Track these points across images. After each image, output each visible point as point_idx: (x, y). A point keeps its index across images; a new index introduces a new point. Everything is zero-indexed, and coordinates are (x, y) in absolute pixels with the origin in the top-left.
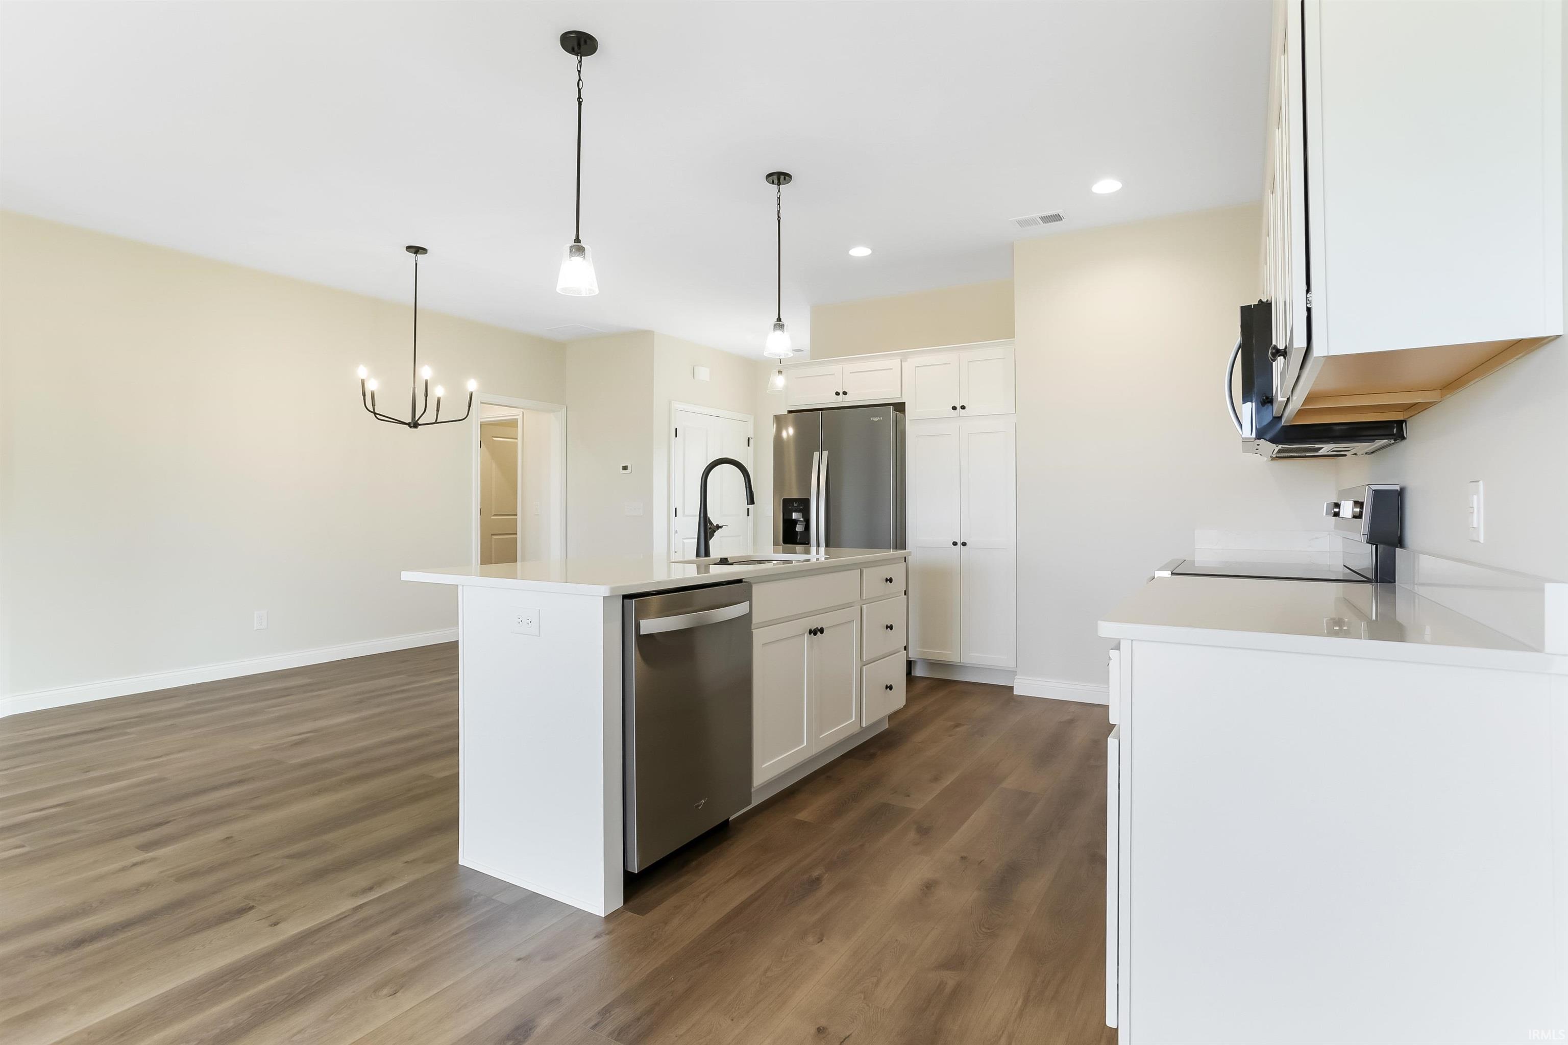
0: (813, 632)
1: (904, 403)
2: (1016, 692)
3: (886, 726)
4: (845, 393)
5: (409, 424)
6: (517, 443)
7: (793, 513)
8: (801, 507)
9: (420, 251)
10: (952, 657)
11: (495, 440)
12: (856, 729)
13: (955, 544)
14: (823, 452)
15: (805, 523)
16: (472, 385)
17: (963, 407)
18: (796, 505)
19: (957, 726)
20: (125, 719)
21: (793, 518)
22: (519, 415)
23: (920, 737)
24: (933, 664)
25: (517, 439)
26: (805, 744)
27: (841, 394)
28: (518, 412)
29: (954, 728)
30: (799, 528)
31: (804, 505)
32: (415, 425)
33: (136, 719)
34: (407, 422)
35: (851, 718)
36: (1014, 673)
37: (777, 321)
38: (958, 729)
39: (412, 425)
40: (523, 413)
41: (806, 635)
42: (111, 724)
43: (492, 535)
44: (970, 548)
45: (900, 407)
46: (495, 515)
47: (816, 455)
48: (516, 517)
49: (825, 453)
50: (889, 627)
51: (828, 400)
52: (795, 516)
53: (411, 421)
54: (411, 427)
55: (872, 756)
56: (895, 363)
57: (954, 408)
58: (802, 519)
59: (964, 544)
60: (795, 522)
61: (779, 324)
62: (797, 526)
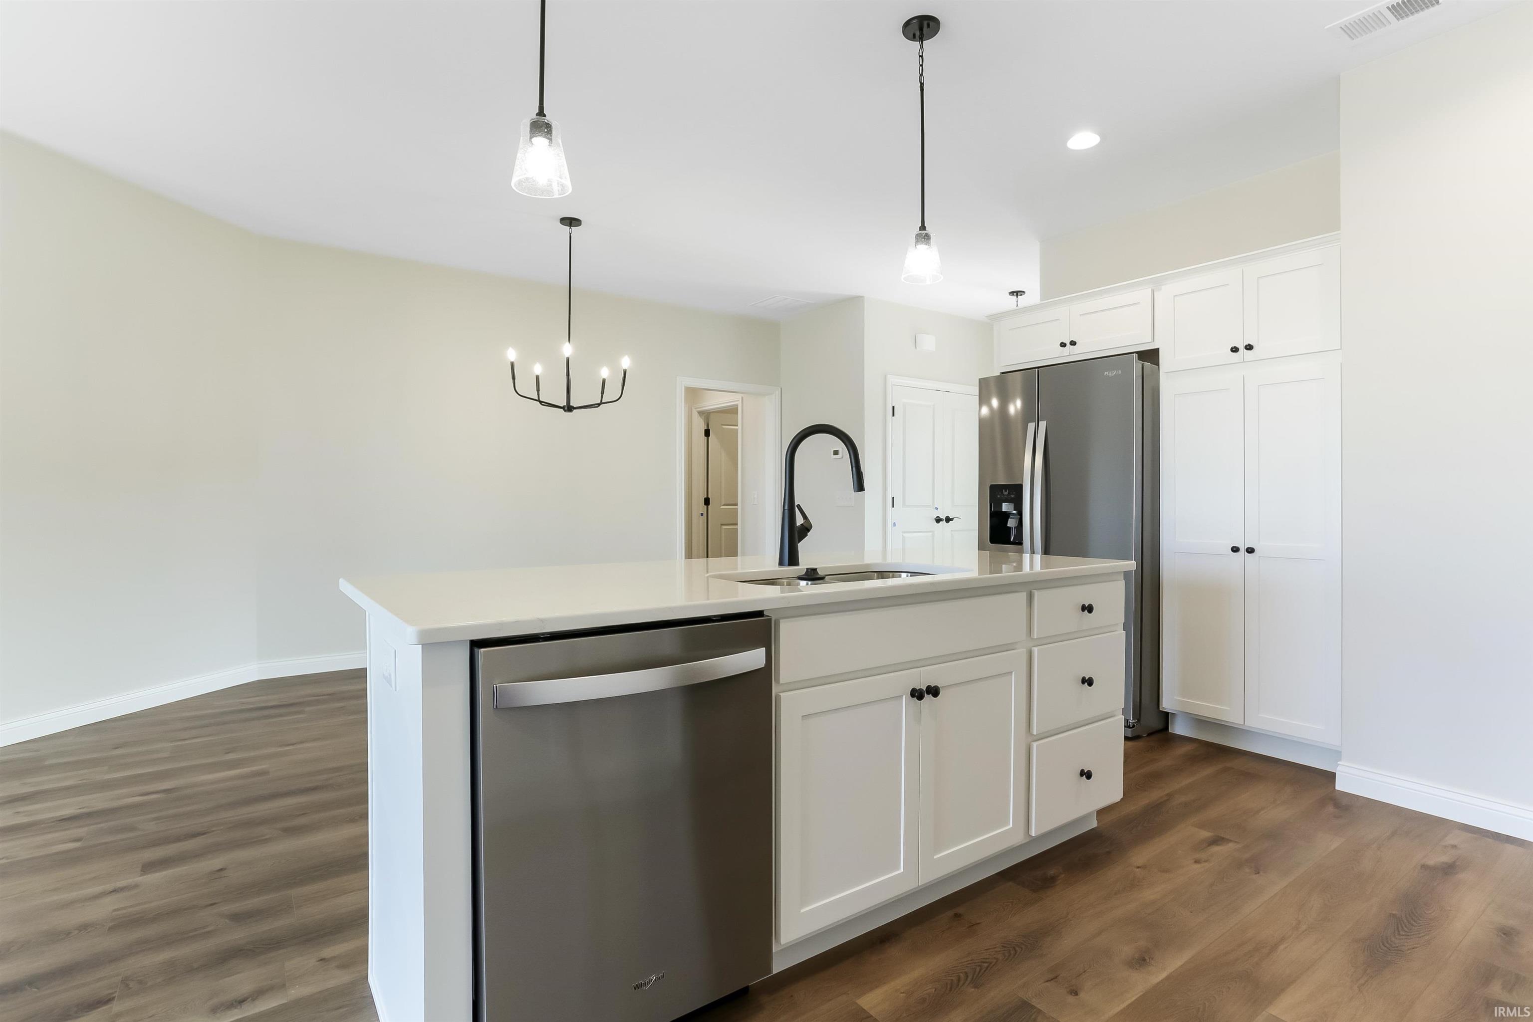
0: (917, 694)
1: (1158, 349)
2: (1339, 786)
3: (1094, 824)
4: (1073, 343)
5: (563, 408)
6: (737, 430)
7: (1003, 504)
8: (1012, 496)
9: (573, 222)
10: (1229, 714)
11: (724, 428)
12: (1018, 839)
13: (1235, 550)
14: (1040, 422)
15: (1019, 517)
16: (626, 362)
17: (1249, 347)
18: (1006, 493)
19: (1217, 841)
20: (318, 696)
21: (1003, 510)
22: (738, 400)
23: (1141, 856)
24: (1201, 722)
25: (737, 426)
26: (902, 870)
27: (1068, 344)
28: (738, 397)
29: (1209, 846)
30: (1012, 523)
31: (1015, 492)
32: (569, 408)
33: (326, 697)
34: (562, 406)
35: (1008, 823)
36: (1337, 755)
37: (920, 230)
38: (1215, 849)
39: (566, 409)
40: (742, 398)
41: (904, 696)
42: (301, 700)
43: (722, 525)
44: (1259, 557)
45: (1150, 356)
46: (724, 505)
47: (1031, 426)
48: (736, 507)
49: (1043, 425)
50: (1086, 681)
51: (1050, 354)
52: (1005, 507)
53: (565, 405)
54: (565, 411)
55: (1048, 883)
56: (1143, 295)
57: (1235, 350)
58: (1015, 512)
59: (1250, 551)
60: (1007, 515)
61: (923, 235)
62: (1009, 519)
